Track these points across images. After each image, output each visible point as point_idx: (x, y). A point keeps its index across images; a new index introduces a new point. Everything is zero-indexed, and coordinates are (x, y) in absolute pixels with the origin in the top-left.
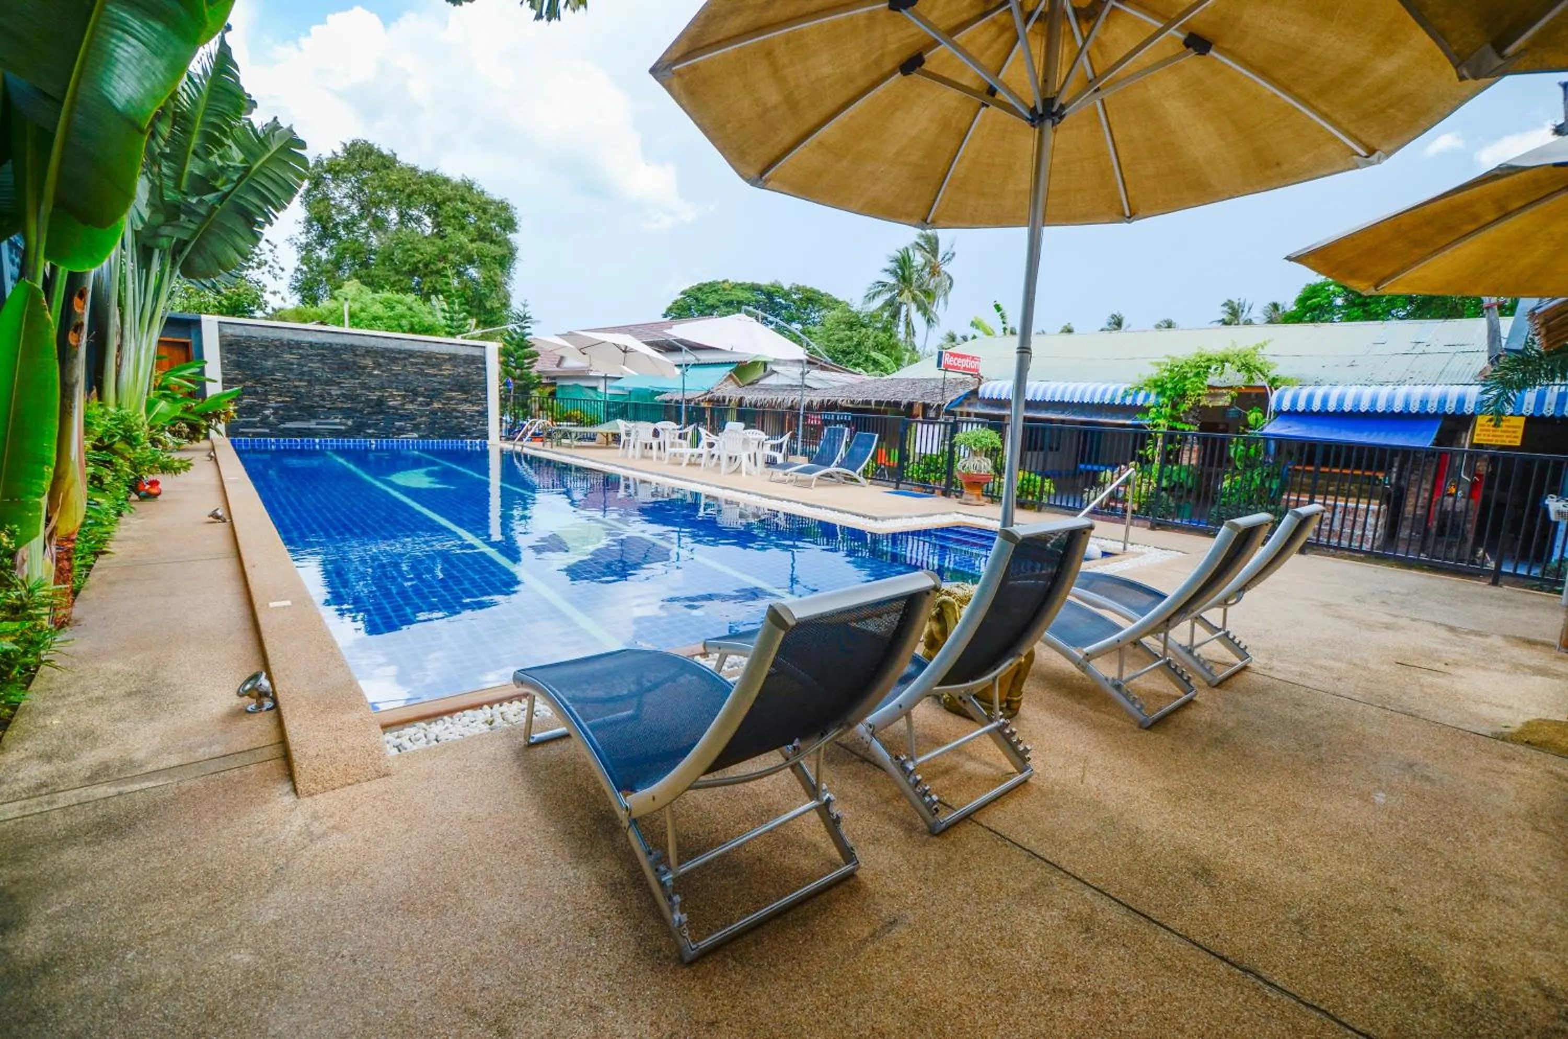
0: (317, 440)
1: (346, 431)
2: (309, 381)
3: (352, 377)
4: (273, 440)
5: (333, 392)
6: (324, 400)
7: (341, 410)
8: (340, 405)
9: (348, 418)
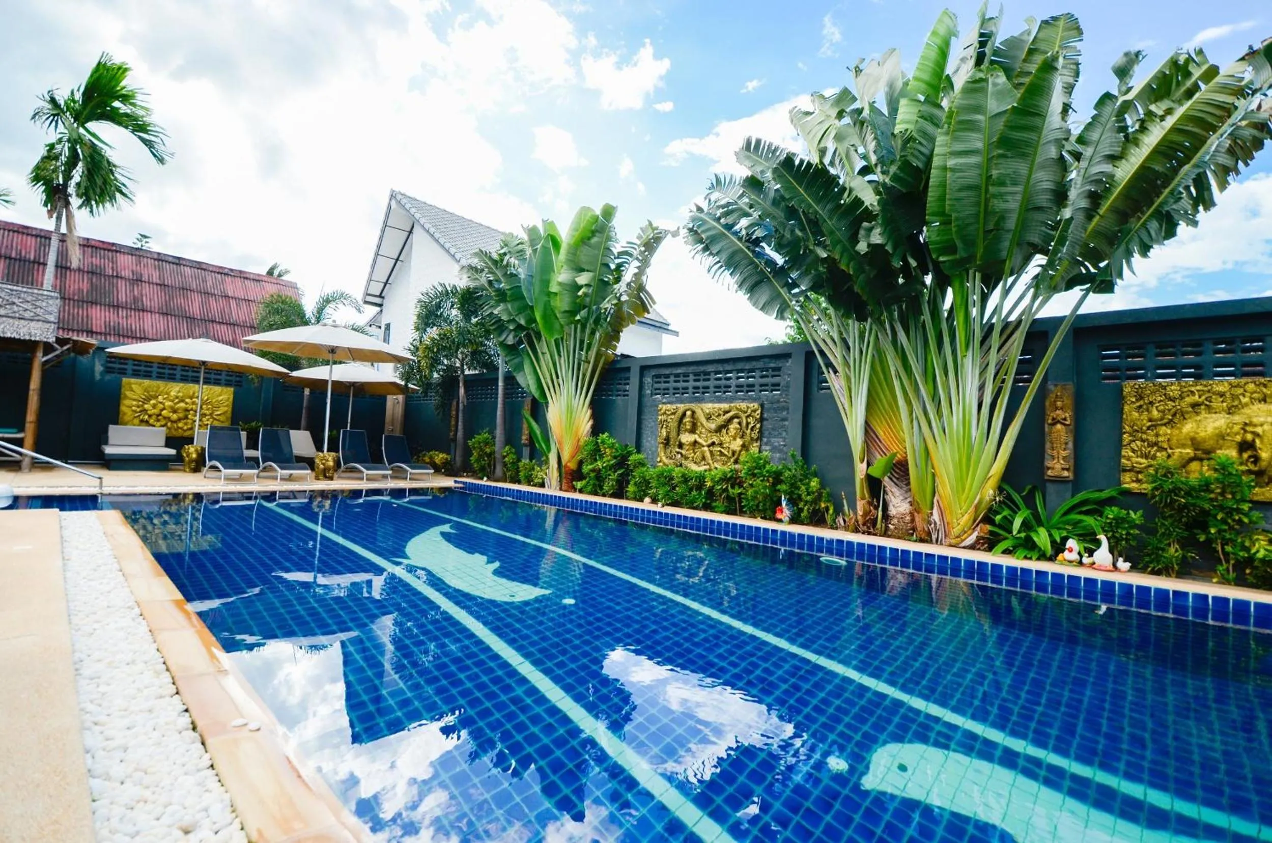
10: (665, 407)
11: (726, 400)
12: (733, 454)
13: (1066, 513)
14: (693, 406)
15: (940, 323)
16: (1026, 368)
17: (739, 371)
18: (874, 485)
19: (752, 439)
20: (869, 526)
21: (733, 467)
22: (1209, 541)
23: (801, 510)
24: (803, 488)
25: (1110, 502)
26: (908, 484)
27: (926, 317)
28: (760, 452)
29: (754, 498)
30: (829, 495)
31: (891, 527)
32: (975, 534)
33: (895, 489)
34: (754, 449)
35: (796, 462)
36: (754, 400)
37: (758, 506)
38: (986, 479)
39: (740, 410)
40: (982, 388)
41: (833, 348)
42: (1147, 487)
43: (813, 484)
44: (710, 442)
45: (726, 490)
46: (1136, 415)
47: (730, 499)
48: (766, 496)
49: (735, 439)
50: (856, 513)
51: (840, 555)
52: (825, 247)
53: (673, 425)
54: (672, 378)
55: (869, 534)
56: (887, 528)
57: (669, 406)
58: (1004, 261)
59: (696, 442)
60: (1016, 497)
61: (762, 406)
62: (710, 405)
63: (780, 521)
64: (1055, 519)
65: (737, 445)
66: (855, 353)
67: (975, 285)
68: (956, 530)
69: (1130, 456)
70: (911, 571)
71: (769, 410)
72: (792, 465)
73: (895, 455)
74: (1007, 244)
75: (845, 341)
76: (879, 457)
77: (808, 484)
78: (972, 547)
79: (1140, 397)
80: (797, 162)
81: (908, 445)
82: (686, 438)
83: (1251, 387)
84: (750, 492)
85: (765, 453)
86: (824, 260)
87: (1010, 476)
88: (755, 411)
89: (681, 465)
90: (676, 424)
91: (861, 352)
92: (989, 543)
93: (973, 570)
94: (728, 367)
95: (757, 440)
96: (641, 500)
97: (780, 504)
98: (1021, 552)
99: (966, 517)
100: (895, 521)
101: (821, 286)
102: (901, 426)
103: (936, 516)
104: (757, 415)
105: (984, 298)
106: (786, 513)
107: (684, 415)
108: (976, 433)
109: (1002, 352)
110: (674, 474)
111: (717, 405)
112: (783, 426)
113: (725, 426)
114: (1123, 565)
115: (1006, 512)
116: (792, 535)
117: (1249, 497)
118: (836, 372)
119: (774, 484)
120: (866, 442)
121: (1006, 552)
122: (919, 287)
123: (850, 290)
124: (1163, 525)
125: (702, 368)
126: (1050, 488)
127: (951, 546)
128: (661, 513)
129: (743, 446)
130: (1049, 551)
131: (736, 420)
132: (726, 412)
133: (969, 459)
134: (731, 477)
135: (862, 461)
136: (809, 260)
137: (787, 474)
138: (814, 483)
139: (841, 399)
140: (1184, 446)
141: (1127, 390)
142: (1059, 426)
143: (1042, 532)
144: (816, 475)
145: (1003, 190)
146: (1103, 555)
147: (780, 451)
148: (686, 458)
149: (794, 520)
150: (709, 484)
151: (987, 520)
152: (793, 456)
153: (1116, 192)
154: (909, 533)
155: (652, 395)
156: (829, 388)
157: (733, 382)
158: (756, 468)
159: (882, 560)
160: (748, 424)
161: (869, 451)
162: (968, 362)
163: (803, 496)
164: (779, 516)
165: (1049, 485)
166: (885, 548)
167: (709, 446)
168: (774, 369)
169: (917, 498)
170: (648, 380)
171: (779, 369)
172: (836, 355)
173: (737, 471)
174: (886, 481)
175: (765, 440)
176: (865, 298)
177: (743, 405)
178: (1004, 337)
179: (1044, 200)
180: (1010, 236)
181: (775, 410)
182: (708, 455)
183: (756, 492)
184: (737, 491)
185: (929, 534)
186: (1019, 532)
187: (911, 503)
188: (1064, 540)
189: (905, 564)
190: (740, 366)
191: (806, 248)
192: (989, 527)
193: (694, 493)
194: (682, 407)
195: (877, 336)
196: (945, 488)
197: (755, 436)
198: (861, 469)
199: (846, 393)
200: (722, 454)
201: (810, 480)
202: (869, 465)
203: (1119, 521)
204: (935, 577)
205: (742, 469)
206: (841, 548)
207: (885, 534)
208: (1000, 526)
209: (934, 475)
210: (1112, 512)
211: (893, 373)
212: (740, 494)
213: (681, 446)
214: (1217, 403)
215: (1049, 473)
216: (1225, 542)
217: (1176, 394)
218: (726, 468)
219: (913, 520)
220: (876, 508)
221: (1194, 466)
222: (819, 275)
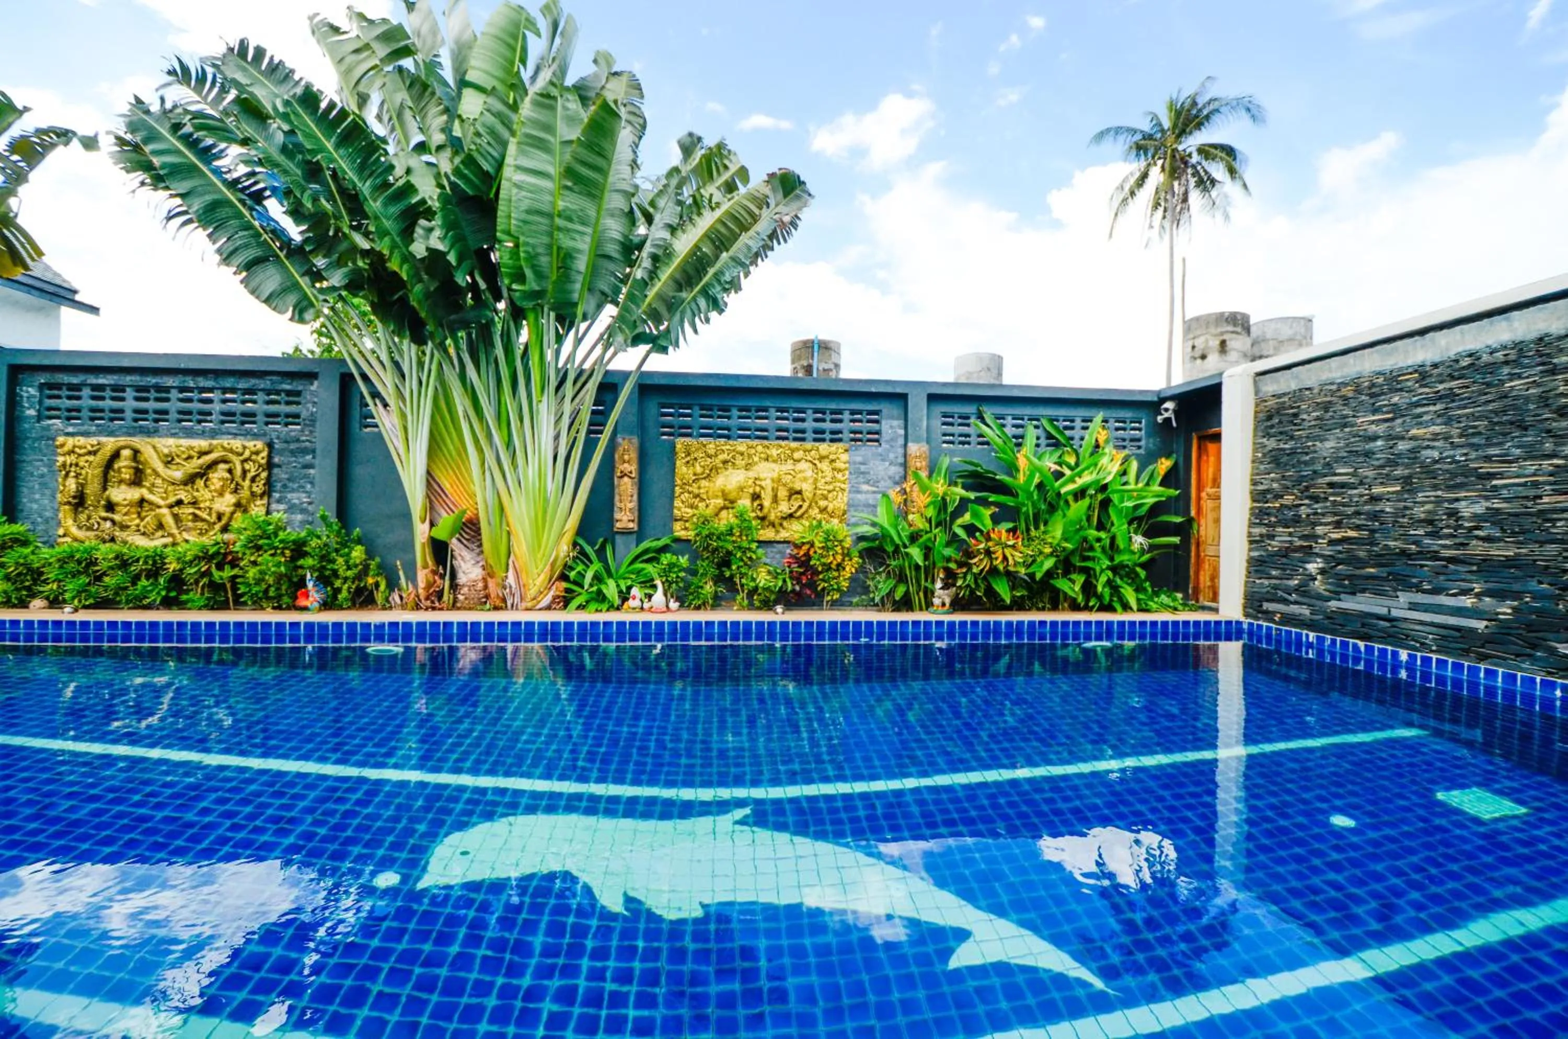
0: (1404, 655)
1: (1488, 640)
2: (1406, 480)
3: (1532, 453)
4: (1312, 636)
5: (1467, 509)
6: (1435, 535)
7: (1486, 567)
8: (1477, 548)
9: (1500, 595)
10: (70, 442)
11: (202, 434)
12: (220, 517)
13: (632, 563)
14: (138, 442)
15: (514, 361)
16: (598, 419)
17: (225, 390)
18: (440, 550)
19: (253, 494)
20: (435, 598)
21: (219, 537)
22: (732, 577)
23: (338, 591)
24: (340, 560)
25: (664, 549)
26: (480, 546)
27: (499, 351)
28: (268, 513)
29: (258, 582)
30: (379, 566)
31: (461, 597)
32: (552, 593)
33: (465, 553)
34: (258, 510)
35: (329, 525)
36: (256, 436)
37: (266, 591)
38: (561, 535)
39: (231, 451)
40: (557, 437)
41: (381, 373)
42: (691, 535)
43: (354, 554)
44: (172, 499)
45: (208, 573)
46: (684, 469)
47: (215, 587)
48: (279, 577)
49: (221, 494)
50: (416, 586)
51: (393, 639)
52: (366, 235)
53: (92, 473)
54: (86, 392)
55: (434, 609)
56: (455, 600)
57: (81, 440)
58: (575, 305)
59: (142, 502)
60: (589, 549)
61: (270, 445)
62: (171, 441)
63: (305, 609)
64: (622, 570)
65: (226, 503)
66: (411, 383)
67: (549, 321)
68: (532, 592)
69: (680, 508)
70: (482, 644)
71: (281, 452)
72: (322, 530)
73: (464, 512)
74: (578, 286)
75: (397, 365)
76: (444, 514)
77: (348, 554)
78: (549, 608)
79: (688, 454)
80: (323, 105)
81: (479, 499)
82: (121, 494)
83: (760, 448)
84: (252, 573)
85: (276, 516)
86: (365, 253)
87: (585, 529)
88: (257, 453)
89: (113, 540)
90: (98, 471)
91: (420, 383)
92: (565, 601)
93: (548, 631)
94: (203, 382)
95: (262, 496)
96: (23, 604)
97: (305, 586)
98: (593, 606)
99: (542, 576)
100: (465, 590)
101: (361, 288)
102: (470, 475)
103: (511, 580)
104: (262, 458)
105: (560, 339)
106: (314, 595)
107: (116, 455)
108: (552, 486)
109: (577, 400)
110: (98, 555)
111: (185, 442)
112: (306, 476)
113: (203, 473)
114: (674, 605)
115: (580, 568)
116: (323, 626)
117: (756, 538)
118: (386, 405)
119: (294, 559)
120: (428, 496)
121: (581, 607)
122: (489, 313)
123: (404, 301)
124: (702, 565)
125: (152, 380)
126: (618, 539)
127: (527, 609)
128: (71, 624)
129: (238, 505)
130: (617, 602)
131: (222, 466)
132: (202, 454)
133: (545, 512)
134: (217, 553)
135: (423, 521)
136: (344, 246)
137: (314, 543)
138: (358, 553)
139: (395, 441)
140: (717, 497)
141: (678, 446)
142: (626, 479)
143: (611, 583)
144: (359, 541)
145: (570, 225)
146: (659, 597)
147: (303, 511)
148: (124, 527)
149: (328, 605)
150: (173, 566)
151: (564, 577)
152: (324, 518)
153: (676, 262)
154: (483, 601)
155: (39, 418)
156: (376, 426)
157: (217, 407)
158: (261, 537)
159: (448, 638)
160: (245, 472)
161: (432, 508)
162: (543, 407)
163: (341, 572)
164: (302, 602)
165: (618, 537)
166: (451, 624)
167: (171, 507)
168: (289, 393)
169: (491, 561)
170: (29, 392)
171: (298, 393)
172: (386, 382)
173: (227, 544)
174: (454, 544)
175: (276, 495)
176: (423, 315)
177: (237, 444)
178: (579, 384)
179: (612, 249)
180: (580, 278)
181: (293, 453)
182: (169, 521)
183: (262, 572)
184: (228, 573)
185: (504, 600)
186: (591, 585)
187: (484, 568)
188: (629, 588)
189: (475, 639)
190: (229, 383)
191: (338, 230)
192: (565, 585)
193: (144, 582)
194: (110, 443)
195: (440, 364)
196: (521, 547)
197: (258, 488)
198: (421, 532)
199: (401, 434)
200: (196, 518)
201: (351, 549)
202: (432, 525)
203: (671, 566)
204: (510, 646)
205: (237, 541)
206: (395, 632)
207: (454, 606)
208: (575, 583)
209: (509, 533)
210: (666, 558)
211: (461, 414)
212: (235, 577)
213: (110, 507)
214: (739, 462)
215: (618, 525)
216: (742, 575)
217: (712, 452)
218: (206, 540)
219: (486, 587)
220: (442, 577)
221: (724, 514)
222: (357, 271)
